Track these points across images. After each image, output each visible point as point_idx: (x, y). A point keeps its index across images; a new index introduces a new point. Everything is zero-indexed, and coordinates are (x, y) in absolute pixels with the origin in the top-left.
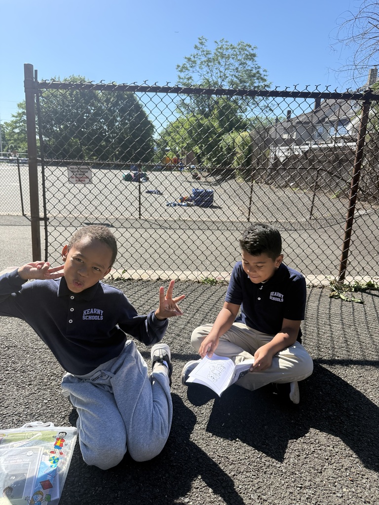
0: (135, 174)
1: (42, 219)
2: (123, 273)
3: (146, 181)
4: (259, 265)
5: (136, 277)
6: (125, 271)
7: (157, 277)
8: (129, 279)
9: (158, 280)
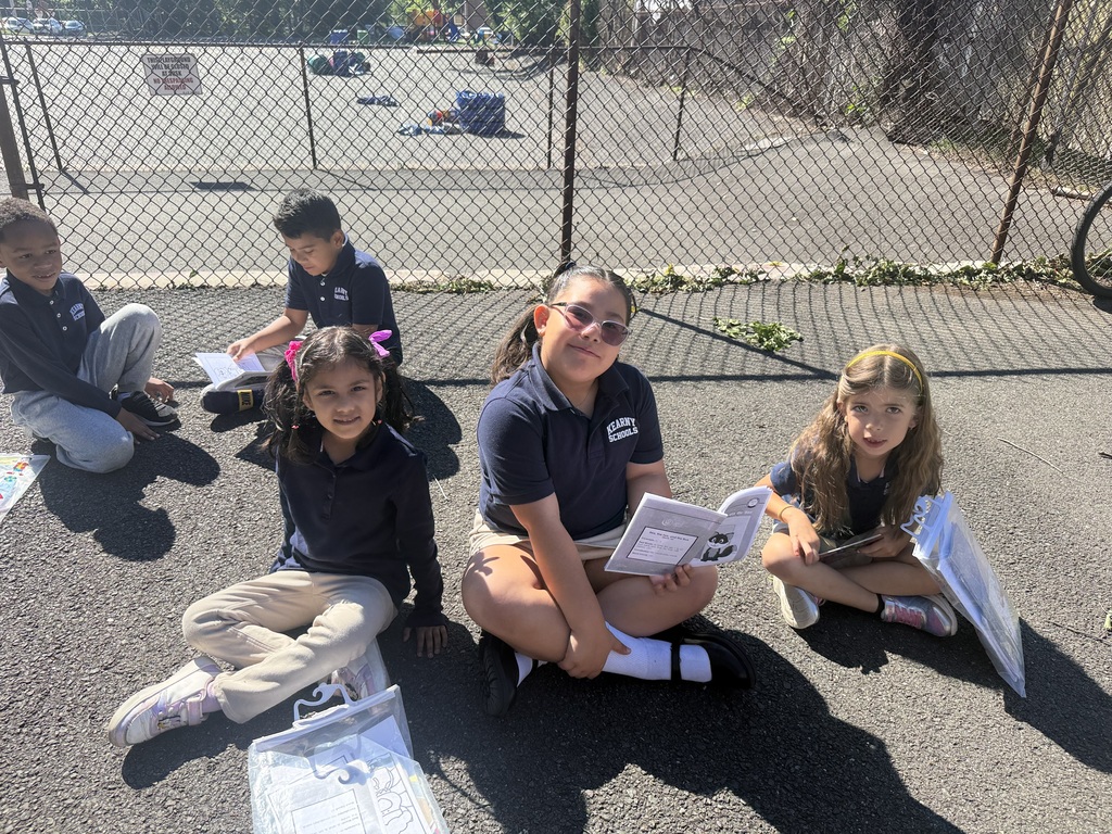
0: (336, 56)
1: (31, 187)
2: (191, 276)
3: (365, 73)
4: (307, 250)
5: (214, 282)
6: (195, 273)
7: (253, 282)
8: (203, 287)
9: (253, 286)
